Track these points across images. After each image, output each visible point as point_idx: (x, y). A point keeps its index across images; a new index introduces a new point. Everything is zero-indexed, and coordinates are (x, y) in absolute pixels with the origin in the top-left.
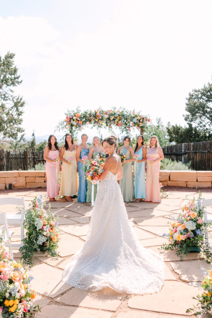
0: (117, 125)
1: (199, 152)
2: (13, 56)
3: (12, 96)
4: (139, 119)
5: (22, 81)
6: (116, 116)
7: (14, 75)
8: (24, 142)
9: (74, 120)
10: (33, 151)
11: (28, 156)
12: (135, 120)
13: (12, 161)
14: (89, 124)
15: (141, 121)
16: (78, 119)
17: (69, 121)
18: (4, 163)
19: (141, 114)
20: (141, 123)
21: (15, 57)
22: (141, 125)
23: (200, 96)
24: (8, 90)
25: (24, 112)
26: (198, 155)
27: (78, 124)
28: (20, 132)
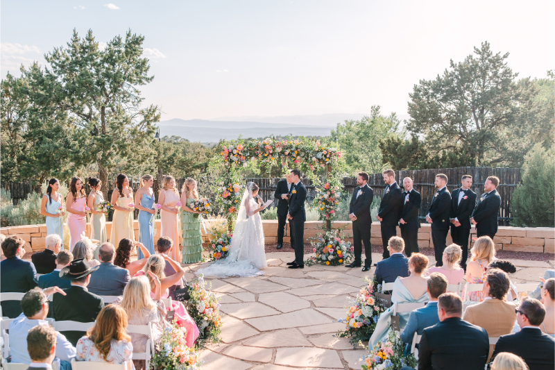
1: (424, 186)
2: (140, 41)
4: (325, 154)
5: (153, 77)
9: (234, 155)
12: (319, 155)
14: (254, 160)
15: (328, 156)
16: (240, 153)
17: (228, 156)
20: (327, 160)
21: (143, 42)
23: (431, 91)
26: (422, 189)
27: (239, 159)
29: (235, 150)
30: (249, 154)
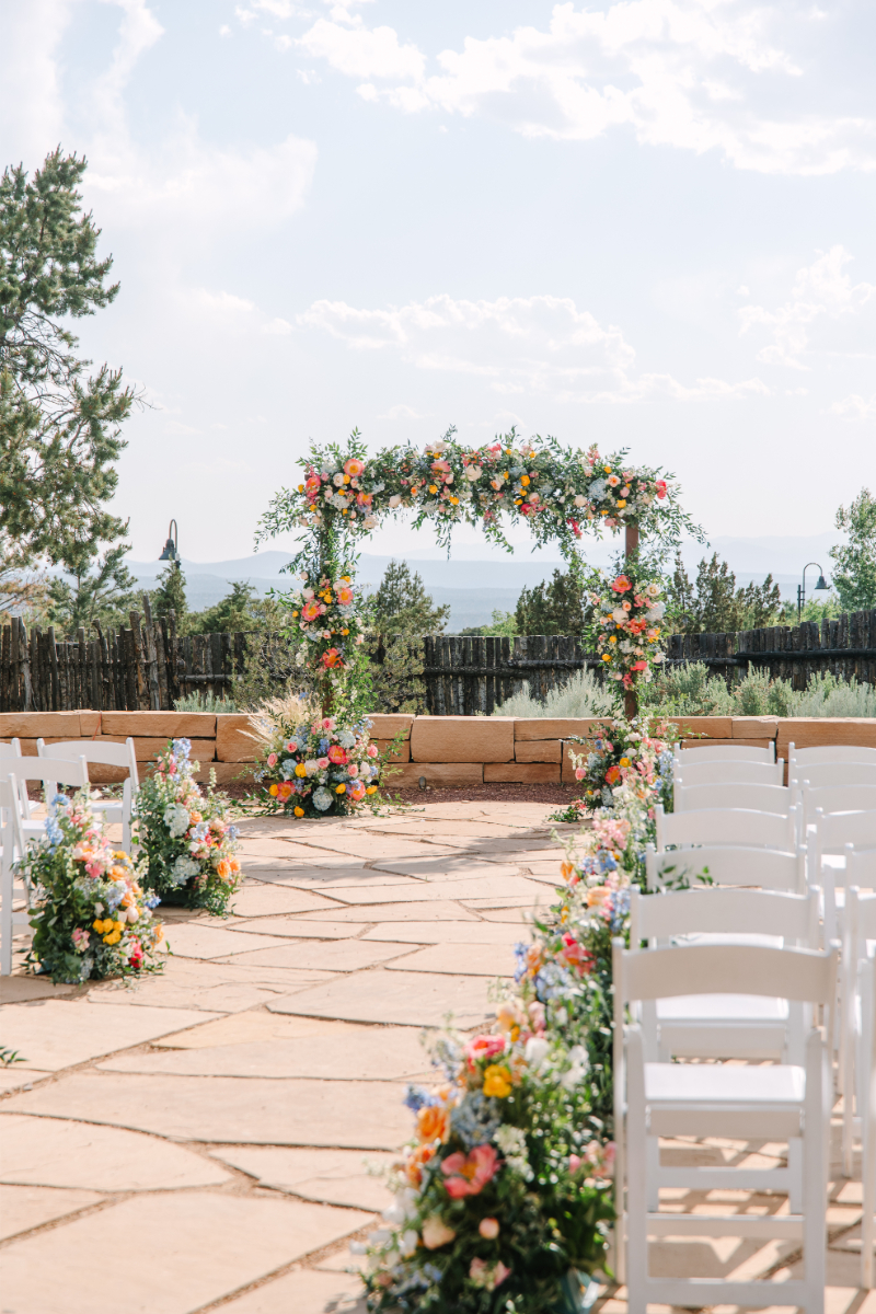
0: (523, 509)
2: (73, 173)
3: (65, 362)
4: (614, 485)
5: (115, 290)
6: (515, 471)
7: (80, 261)
8: (123, 587)
9: (336, 489)
10: (165, 634)
11: (143, 656)
12: (598, 490)
13: (64, 683)
14: (401, 505)
15: (625, 492)
16: (355, 484)
17: (318, 494)
18: (23, 692)
19: (624, 465)
20: (622, 503)
21: (83, 175)
22: (625, 509)
24: (49, 336)
25: (124, 445)
27: (353, 503)
28: (105, 536)
29: (340, 475)
30: (383, 489)
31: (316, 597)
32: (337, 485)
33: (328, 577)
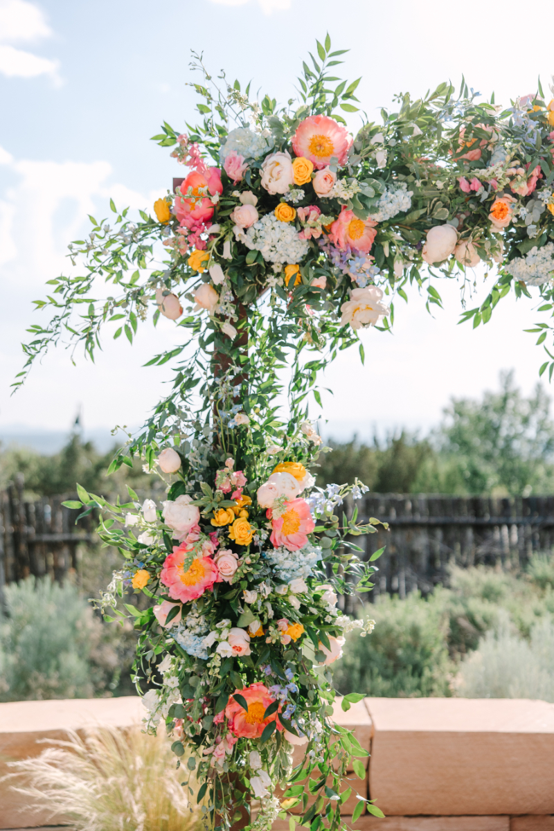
9: (267, 203)
16: (328, 187)
17: (211, 219)
27: (317, 246)
29: (283, 158)
30: (406, 205)
31: (204, 525)
32: (274, 188)
33: (239, 467)
